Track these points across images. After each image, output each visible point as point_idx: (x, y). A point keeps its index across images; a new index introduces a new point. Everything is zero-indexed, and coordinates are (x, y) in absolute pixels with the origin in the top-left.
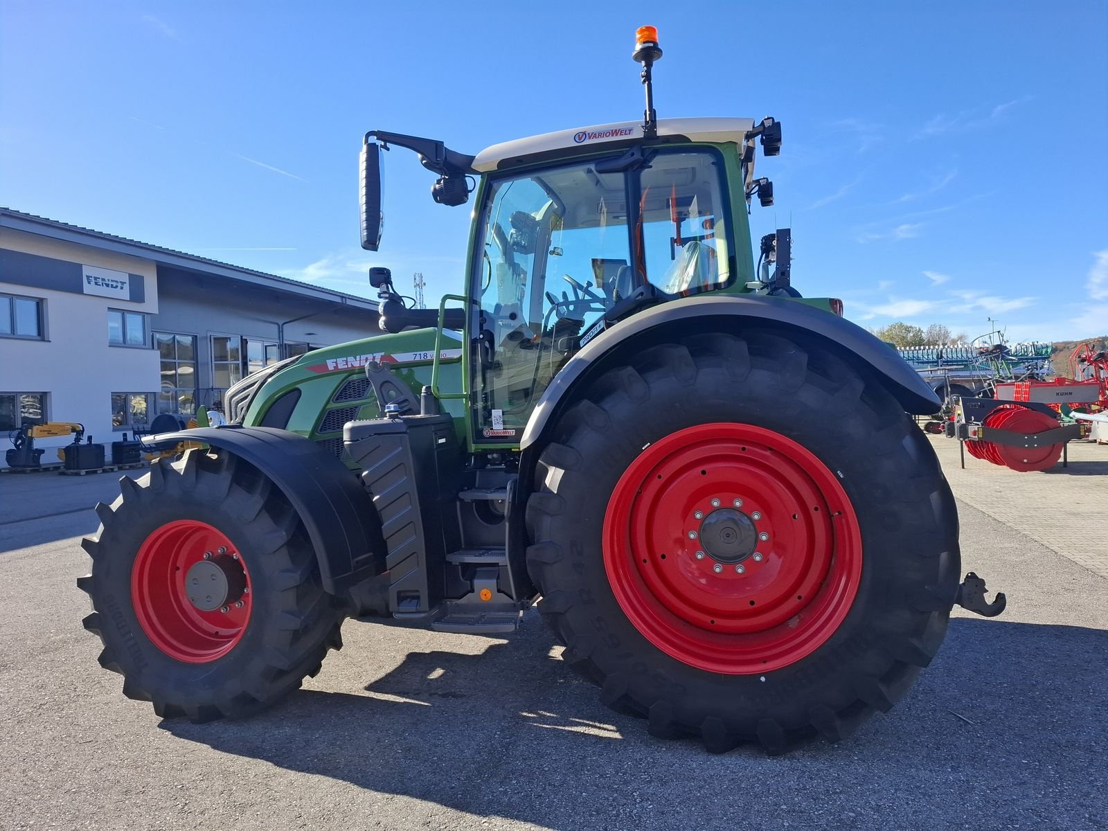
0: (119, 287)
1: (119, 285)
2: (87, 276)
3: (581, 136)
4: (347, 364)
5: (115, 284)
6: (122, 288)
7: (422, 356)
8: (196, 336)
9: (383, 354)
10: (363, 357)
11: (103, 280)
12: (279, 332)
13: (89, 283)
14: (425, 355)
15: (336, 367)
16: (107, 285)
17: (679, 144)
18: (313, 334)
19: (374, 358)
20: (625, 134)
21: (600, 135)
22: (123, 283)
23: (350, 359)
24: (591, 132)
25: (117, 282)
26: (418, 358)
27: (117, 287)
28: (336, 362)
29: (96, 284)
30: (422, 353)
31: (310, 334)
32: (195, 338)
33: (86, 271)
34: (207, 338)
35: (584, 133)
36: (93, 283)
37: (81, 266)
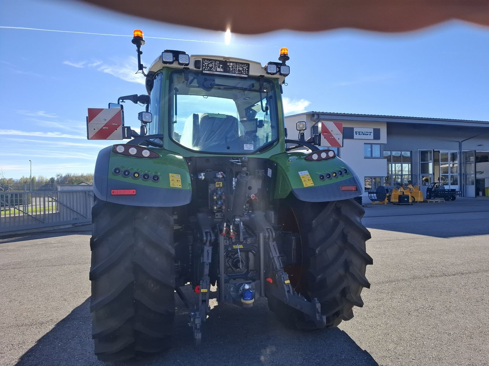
0: (369, 135)
1: (369, 133)
2: (355, 132)
5: (367, 133)
6: (370, 135)
8: (412, 151)
11: (362, 132)
12: (460, 146)
13: (356, 134)
16: (364, 134)
18: (482, 145)
22: (370, 133)
25: (368, 132)
27: (368, 134)
29: (359, 134)
31: (480, 145)
32: (411, 152)
33: (355, 130)
34: (417, 152)
36: (358, 134)
37: (353, 128)
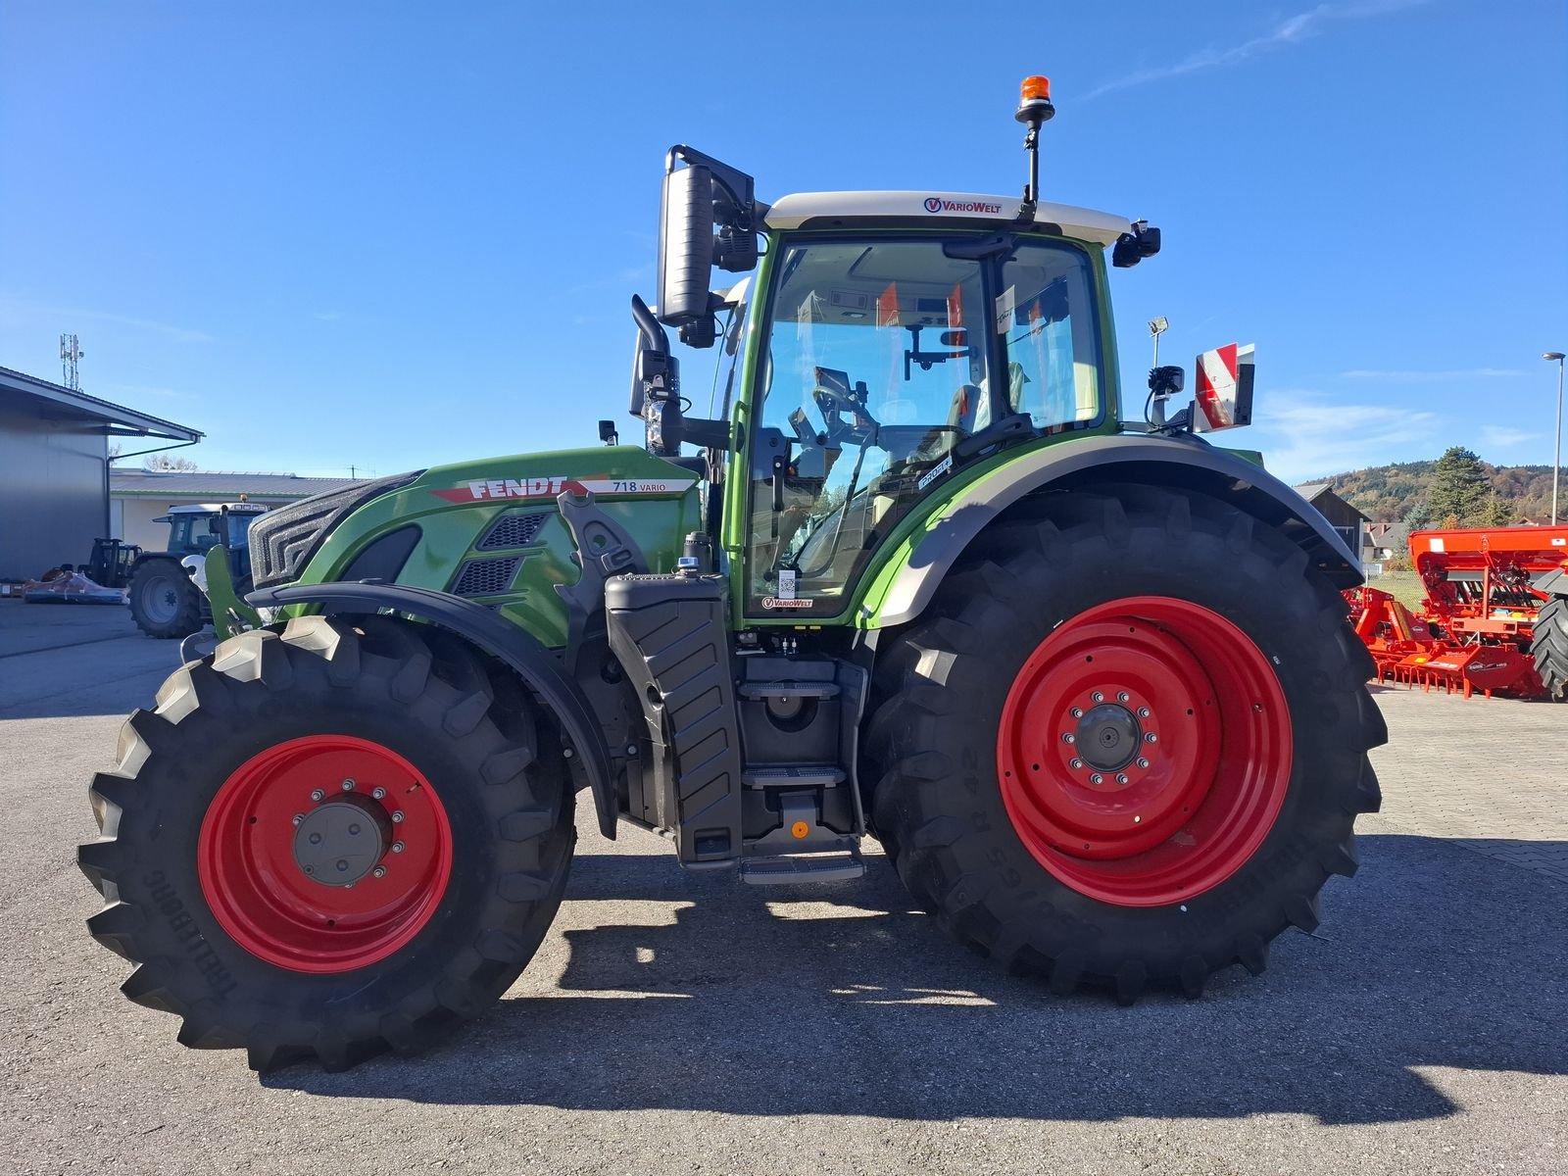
3: (933, 203)
4: (505, 491)
7: (628, 487)
9: (565, 478)
10: (533, 482)
14: (633, 486)
15: (486, 495)
17: (1051, 237)
19: (550, 485)
20: (992, 211)
21: (960, 206)
23: (511, 483)
24: (947, 200)
26: (621, 489)
28: (486, 488)
30: (628, 482)
35: (937, 200)
